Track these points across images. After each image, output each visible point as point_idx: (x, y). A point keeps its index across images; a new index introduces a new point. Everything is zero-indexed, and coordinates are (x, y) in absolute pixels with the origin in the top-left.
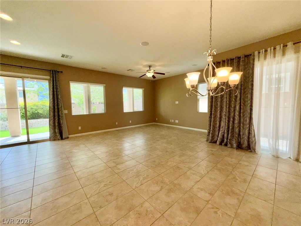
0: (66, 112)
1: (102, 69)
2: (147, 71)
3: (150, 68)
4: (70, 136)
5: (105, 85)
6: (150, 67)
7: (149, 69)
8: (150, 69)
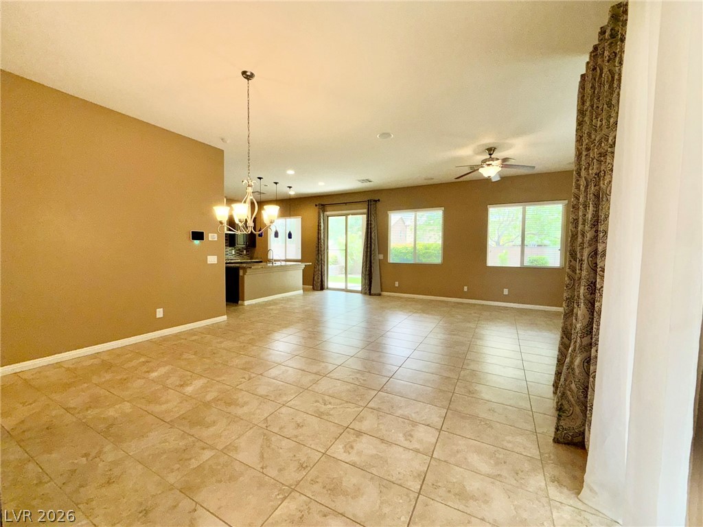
0: (381, 257)
1: (427, 181)
2: (484, 161)
3: (490, 154)
4: (384, 293)
5: (443, 208)
6: (491, 150)
7: (489, 156)
8: (492, 156)
